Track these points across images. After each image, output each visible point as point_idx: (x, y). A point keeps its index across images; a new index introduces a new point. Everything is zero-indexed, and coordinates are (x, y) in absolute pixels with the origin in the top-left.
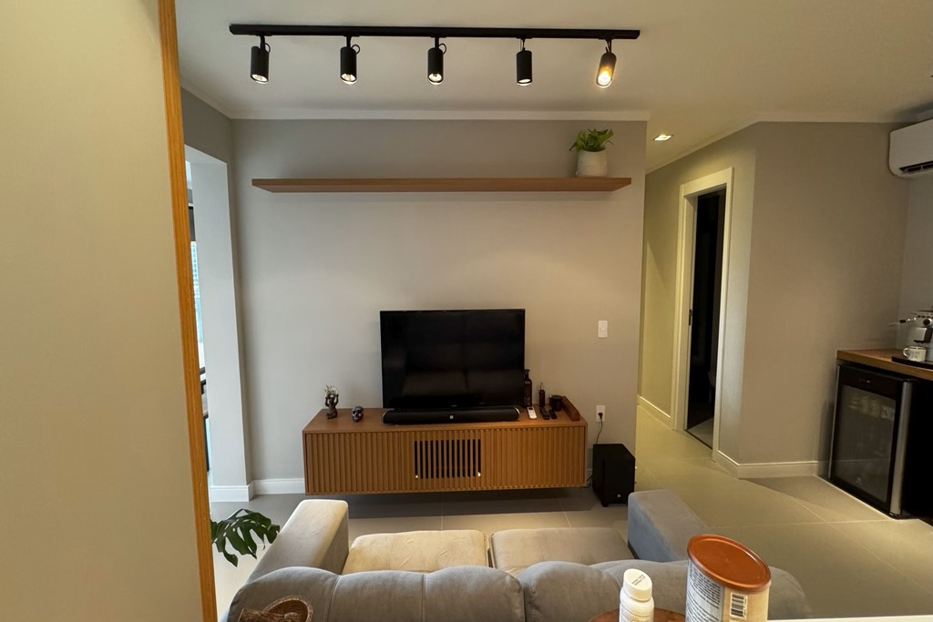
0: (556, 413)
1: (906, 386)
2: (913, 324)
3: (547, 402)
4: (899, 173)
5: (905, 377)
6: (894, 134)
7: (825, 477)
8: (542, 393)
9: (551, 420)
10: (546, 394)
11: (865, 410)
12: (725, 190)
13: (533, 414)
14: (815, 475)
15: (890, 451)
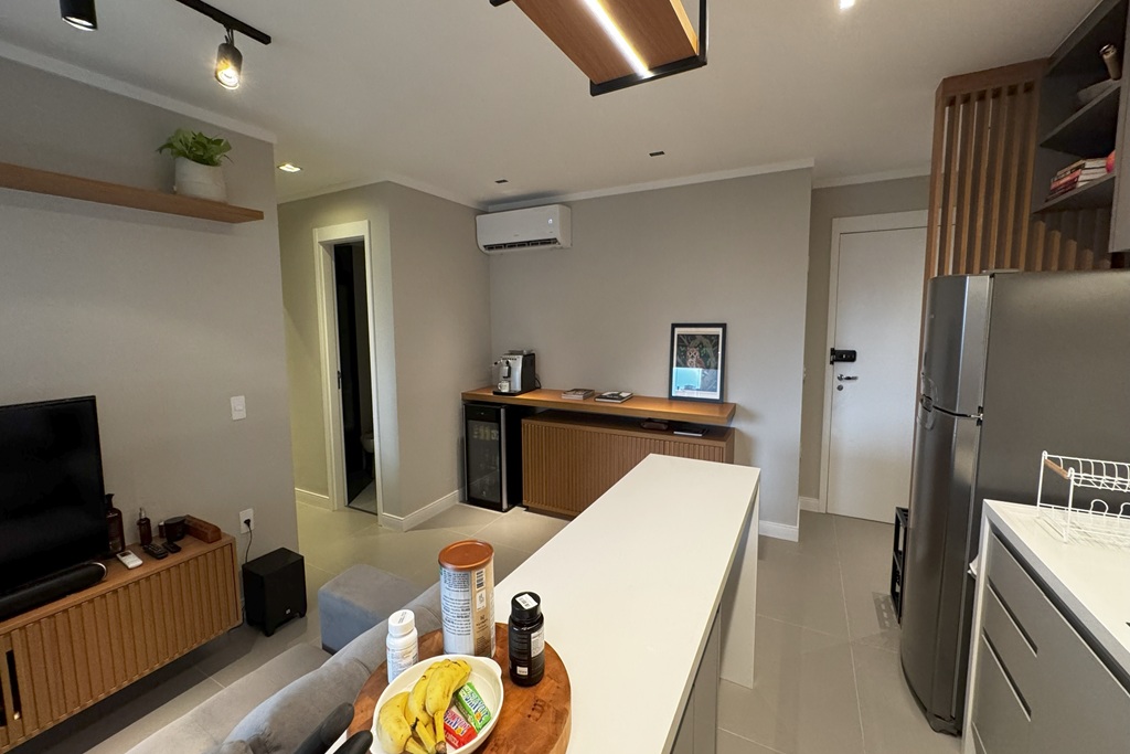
0: (178, 543)
1: (502, 410)
2: (501, 365)
3: (155, 533)
4: (483, 249)
5: (500, 404)
6: (478, 217)
7: (463, 501)
8: (144, 524)
9: (170, 555)
10: (152, 522)
11: (482, 437)
12: (363, 242)
13: (132, 561)
14: (457, 503)
15: (498, 464)
